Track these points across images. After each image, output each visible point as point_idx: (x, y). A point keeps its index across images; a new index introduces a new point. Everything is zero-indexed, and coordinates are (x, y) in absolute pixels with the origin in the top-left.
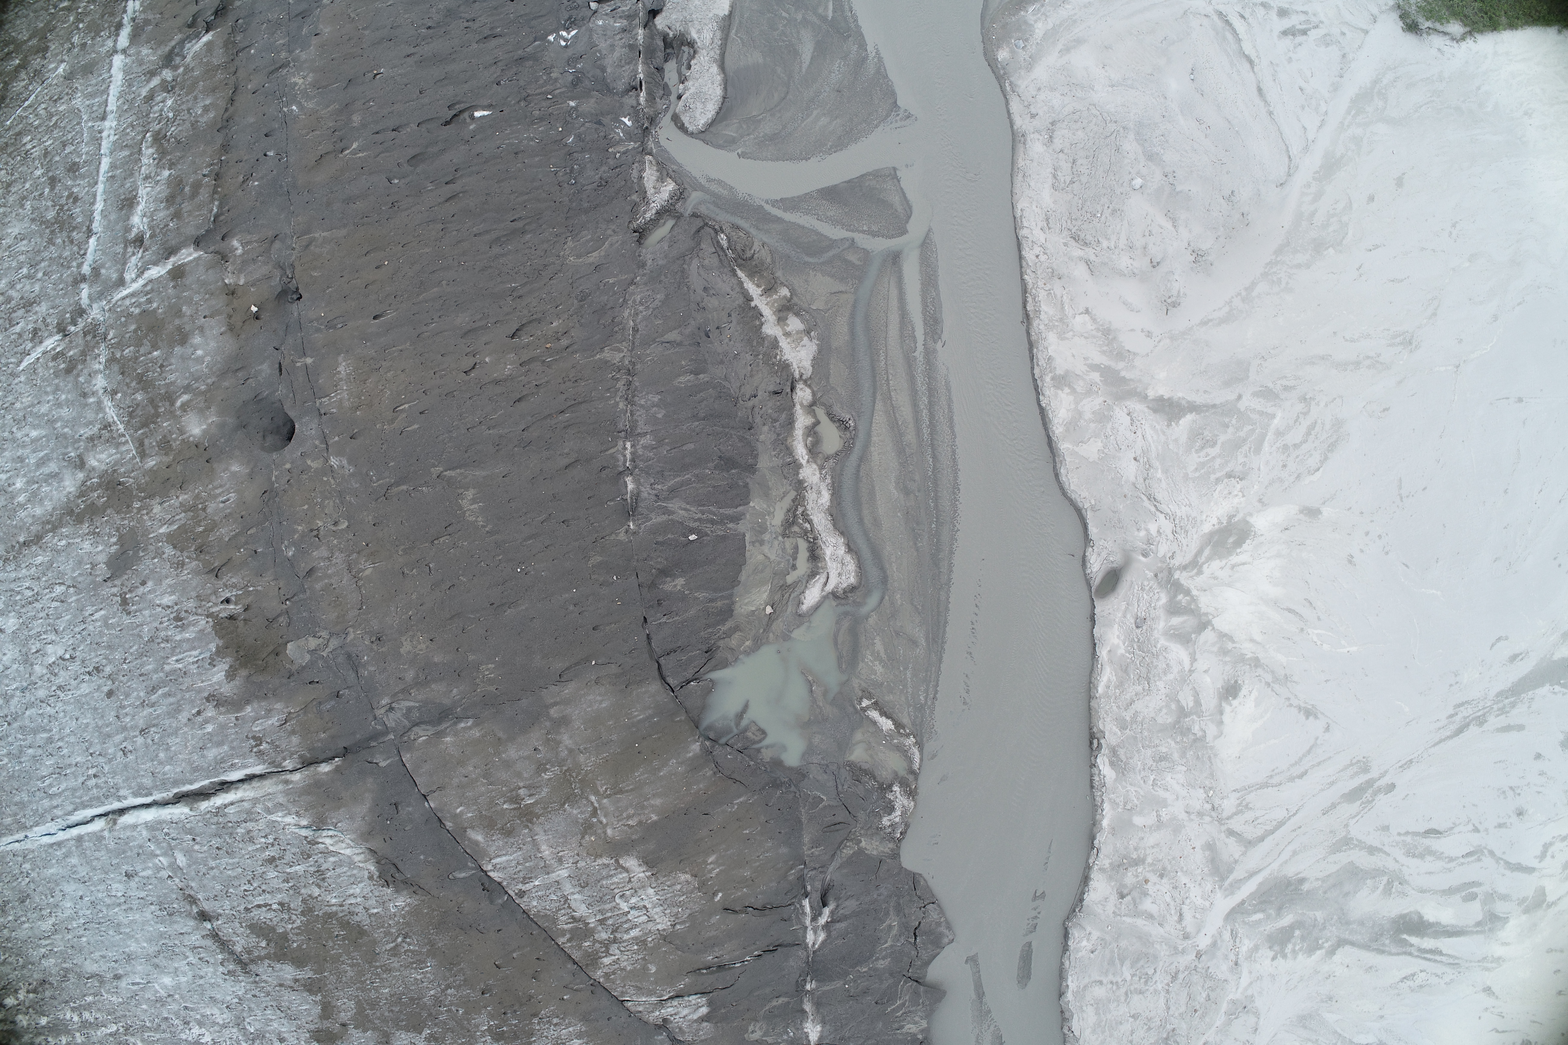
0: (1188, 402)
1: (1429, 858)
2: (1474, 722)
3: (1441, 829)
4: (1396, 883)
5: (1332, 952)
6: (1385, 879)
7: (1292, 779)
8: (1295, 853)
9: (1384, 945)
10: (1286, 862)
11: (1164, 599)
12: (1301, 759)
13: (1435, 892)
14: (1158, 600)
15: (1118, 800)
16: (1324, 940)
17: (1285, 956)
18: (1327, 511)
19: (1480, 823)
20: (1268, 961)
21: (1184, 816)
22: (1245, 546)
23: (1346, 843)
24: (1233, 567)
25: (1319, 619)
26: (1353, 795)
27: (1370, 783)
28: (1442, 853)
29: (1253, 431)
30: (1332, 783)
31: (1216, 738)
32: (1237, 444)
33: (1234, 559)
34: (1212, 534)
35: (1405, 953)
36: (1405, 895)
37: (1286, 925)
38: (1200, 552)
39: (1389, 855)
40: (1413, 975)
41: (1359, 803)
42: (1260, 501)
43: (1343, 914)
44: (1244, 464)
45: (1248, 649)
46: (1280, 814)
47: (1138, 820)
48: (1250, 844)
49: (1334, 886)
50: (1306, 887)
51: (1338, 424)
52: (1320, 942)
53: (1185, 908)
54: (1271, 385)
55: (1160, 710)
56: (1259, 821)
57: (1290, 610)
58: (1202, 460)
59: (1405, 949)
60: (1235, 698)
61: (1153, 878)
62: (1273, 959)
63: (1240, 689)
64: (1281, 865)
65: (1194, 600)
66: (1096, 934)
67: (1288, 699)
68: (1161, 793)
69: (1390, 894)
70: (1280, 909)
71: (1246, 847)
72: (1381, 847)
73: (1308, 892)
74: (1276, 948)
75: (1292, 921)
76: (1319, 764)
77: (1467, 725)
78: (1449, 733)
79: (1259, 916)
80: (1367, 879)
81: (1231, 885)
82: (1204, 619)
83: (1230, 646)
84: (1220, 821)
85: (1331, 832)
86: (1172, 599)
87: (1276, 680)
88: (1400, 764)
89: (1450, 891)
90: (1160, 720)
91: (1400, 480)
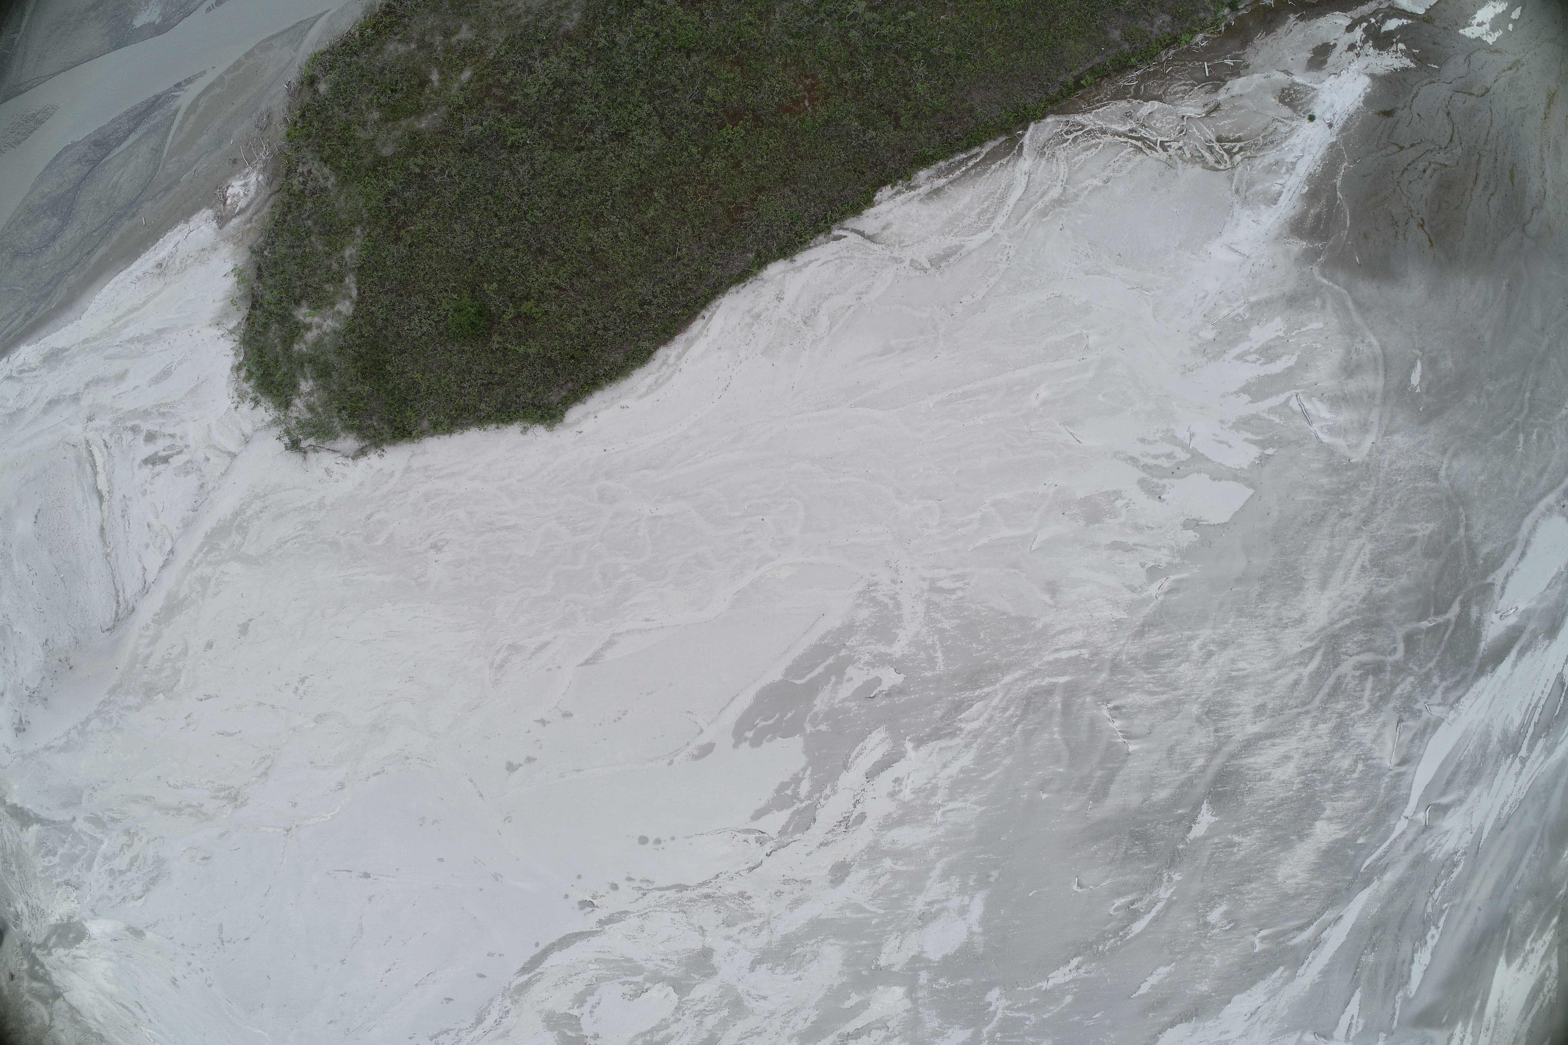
0: (35, 814)
29: (85, 850)
32: (73, 859)
42: (92, 910)
44: (78, 877)
51: (159, 861)
54: (100, 814)
58: (47, 864)
91: (221, 925)
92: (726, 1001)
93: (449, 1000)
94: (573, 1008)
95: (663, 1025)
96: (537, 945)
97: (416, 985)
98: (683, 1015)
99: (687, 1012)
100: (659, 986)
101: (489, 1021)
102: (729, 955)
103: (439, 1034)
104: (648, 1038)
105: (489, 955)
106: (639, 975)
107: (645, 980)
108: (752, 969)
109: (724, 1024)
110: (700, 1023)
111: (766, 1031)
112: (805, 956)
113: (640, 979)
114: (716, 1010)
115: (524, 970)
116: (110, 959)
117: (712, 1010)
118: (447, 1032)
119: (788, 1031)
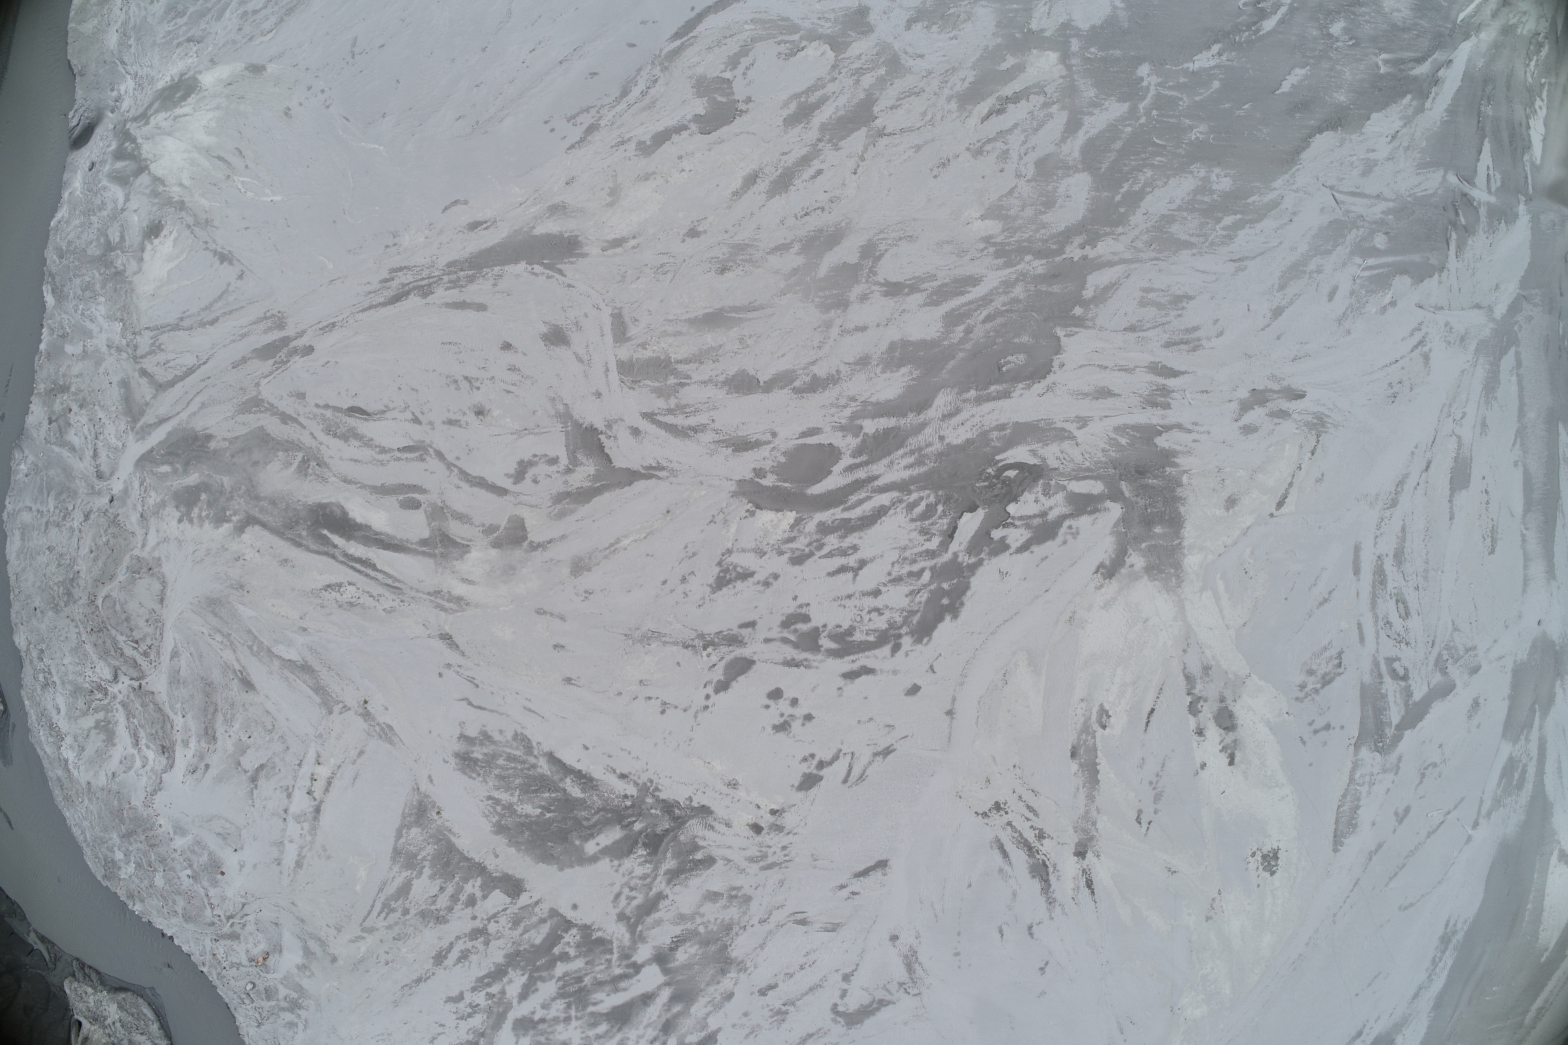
1: (354, 442)
2: (415, 292)
3: (369, 410)
4: (313, 464)
5: (240, 529)
6: (300, 455)
7: (202, 325)
8: (203, 405)
9: (300, 536)
10: (194, 414)
11: (114, 146)
12: (211, 304)
13: (364, 487)
14: (108, 146)
15: (53, 326)
16: (231, 512)
17: (191, 521)
18: (271, 68)
19: (423, 413)
20: (174, 523)
21: (104, 349)
22: (190, 100)
23: (255, 404)
24: (176, 118)
25: (247, 167)
26: (267, 352)
27: (285, 341)
28: (371, 440)
30: (244, 336)
31: (135, 273)
32: (202, 14)
33: (178, 111)
34: (164, 90)
35: (326, 554)
36: (325, 480)
37: (192, 484)
38: (150, 106)
39: (304, 427)
40: (340, 585)
41: (271, 361)
42: (212, 60)
43: (252, 486)
44: (204, 30)
45: (175, 192)
46: (189, 360)
47: (69, 349)
48: (161, 387)
49: (242, 450)
50: (212, 445)
52: (228, 513)
53: (100, 444)
55: (91, 243)
56: (171, 364)
57: (220, 158)
58: (170, 29)
59: (328, 550)
60: (156, 237)
61: (75, 408)
62: (180, 521)
63: (163, 229)
64: (189, 416)
65: (138, 147)
66: (31, 458)
67: (206, 243)
68: (88, 324)
69: (306, 475)
70: (187, 464)
71: (157, 390)
72: (296, 416)
73: (215, 451)
74: (183, 509)
75: (198, 481)
76: (231, 312)
77: (407, 294)
78: (381, 300)
79: (166, 468)
80: (278, 450)
81: (142, 428)
82: (143, 164)
83: (161, 189)
84: (135, 358)
85: (241, 389)
86: (120, 146)
87: (197, 223)
88: (321, 325)
89: (383, 490)
90: (89, 252)
91: (356, 38)
92: (883, 59)
93: (595, 74)
94: (725, 71)
95: (819, 85)
96: (693, 9)
97: (561, 63)
98: (840, 73)
99: (844, 71)
100: (815, 44)
101: (636, 92)
102: (885, 13)
103: (578, 114)
104: (803, 99)
105: (641, 23)
106: (795, 33)
107: (802, 38)
108: (908, 27)
109: (882, 82)
110: (858, 82)
111: (924, 91)
112: (959, 16)
113: (796, 37)
114: (874, 69)
115: (677, 36)
116: (218, 108)
117: (868, 69)
118: (587, 110)
119: (947, 92)
